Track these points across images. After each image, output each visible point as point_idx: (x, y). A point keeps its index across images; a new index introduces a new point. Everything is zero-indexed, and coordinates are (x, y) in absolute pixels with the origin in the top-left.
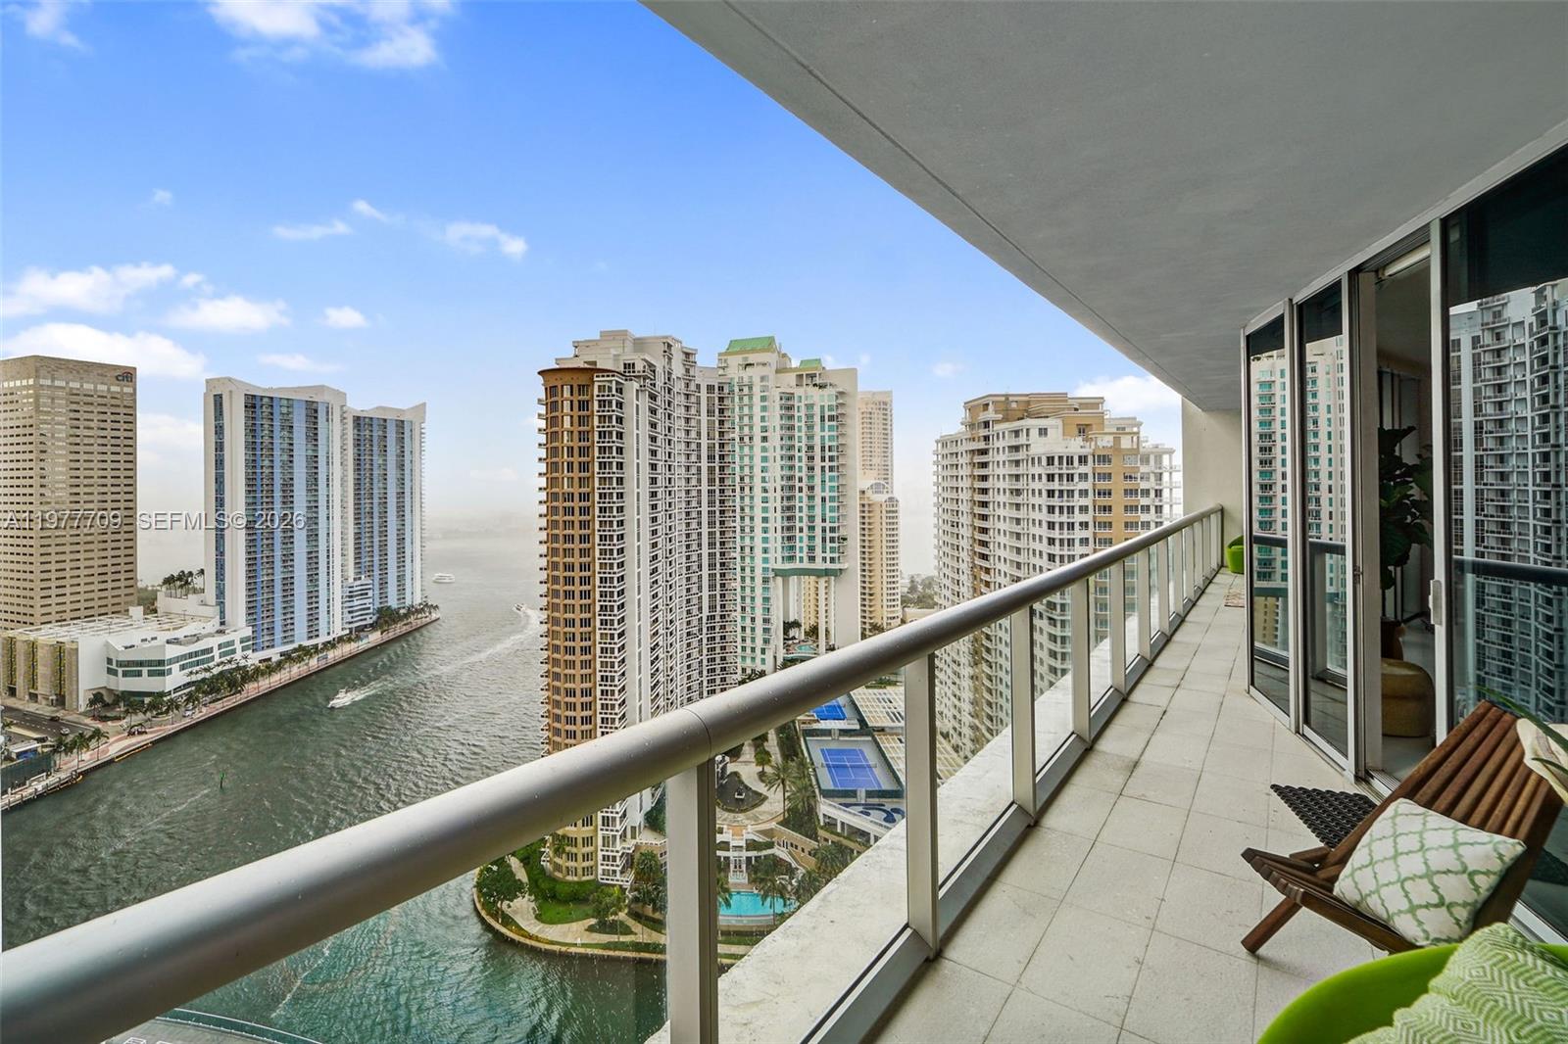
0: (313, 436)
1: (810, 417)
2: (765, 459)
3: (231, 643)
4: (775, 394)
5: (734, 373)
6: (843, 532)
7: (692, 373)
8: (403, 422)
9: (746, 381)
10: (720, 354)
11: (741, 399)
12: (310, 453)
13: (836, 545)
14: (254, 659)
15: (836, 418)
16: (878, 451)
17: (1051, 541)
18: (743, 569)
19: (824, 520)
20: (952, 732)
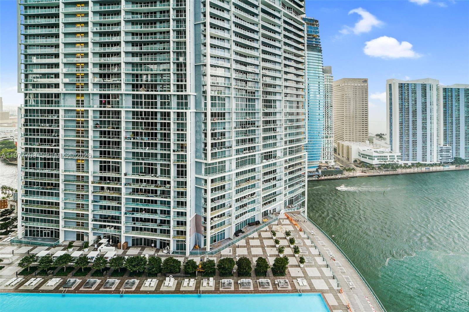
3: (394, 156)
14: (401, 162)
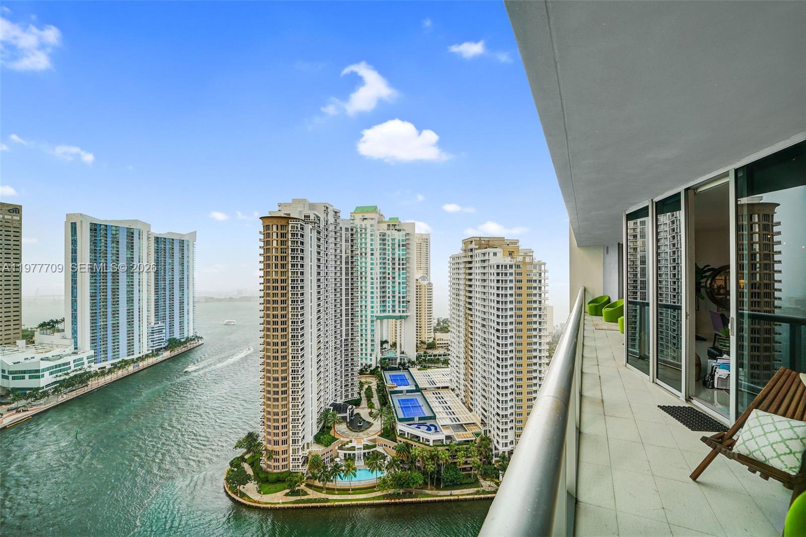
0: (131, 247)
1: (393, 244)
2: (372, 264)
4: (378, 233)
5: (358, 223)
6: (408, 299)
7: (338, 222)
8: (183, 241)
9: (363, 227)
10: (351, 213)
11: (361, 235)
12: (129, 256)
13: (405, 304)
14: (95, 367)
15: (406, 246)
16: (424, 261)
17: (498, 302)
18: (361, 316)
19: (399, 293)
20: (456, 388)
